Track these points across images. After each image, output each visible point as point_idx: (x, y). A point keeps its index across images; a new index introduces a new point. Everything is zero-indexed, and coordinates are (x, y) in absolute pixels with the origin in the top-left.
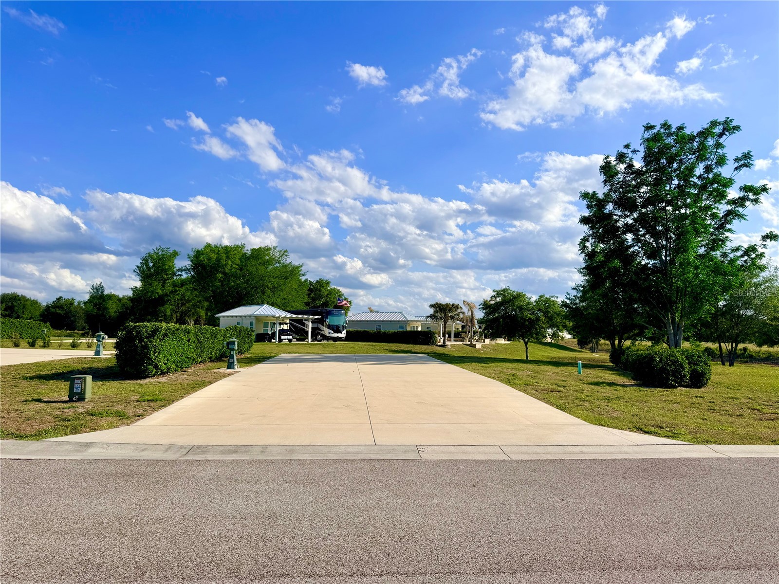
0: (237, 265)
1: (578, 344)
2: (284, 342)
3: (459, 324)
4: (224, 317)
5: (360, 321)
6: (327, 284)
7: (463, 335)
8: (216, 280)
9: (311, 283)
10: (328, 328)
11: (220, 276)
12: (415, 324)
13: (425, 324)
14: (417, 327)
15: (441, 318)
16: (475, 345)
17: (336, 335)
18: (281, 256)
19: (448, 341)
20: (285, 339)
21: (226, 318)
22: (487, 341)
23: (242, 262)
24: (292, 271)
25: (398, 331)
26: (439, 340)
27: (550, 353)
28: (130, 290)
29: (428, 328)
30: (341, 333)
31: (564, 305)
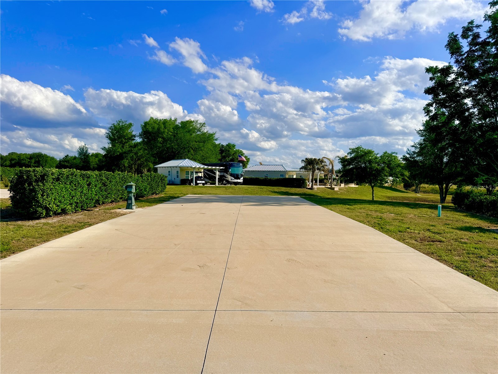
0: (171, 132)
1: (404, 187)
2: (199, 185)
3: (322, 174)
4: (160, 167)
5: (254, 171)
6: (233, 146)
7: (325, 181)
8: (158, 142)
9: (222, 146)
10: (230, 176)
11: (160, 140)
12: (291, 174)
13: (299, 173)
14: (293, 175)
15: (310, 169)
16: (334, 188)
17: (236, 181)
18: (201, 127)
19: (315, 185)
20: (200, 183)
21: (161, 168)
22: (343, 185)
23: (174, 131)
24: (208, 137)
25: (279, 178)
26: (309, 184)
27: (386, 194)
28: (101, 149)
29: (300, 176)
30: (240, 179)
31: (405, 159)
